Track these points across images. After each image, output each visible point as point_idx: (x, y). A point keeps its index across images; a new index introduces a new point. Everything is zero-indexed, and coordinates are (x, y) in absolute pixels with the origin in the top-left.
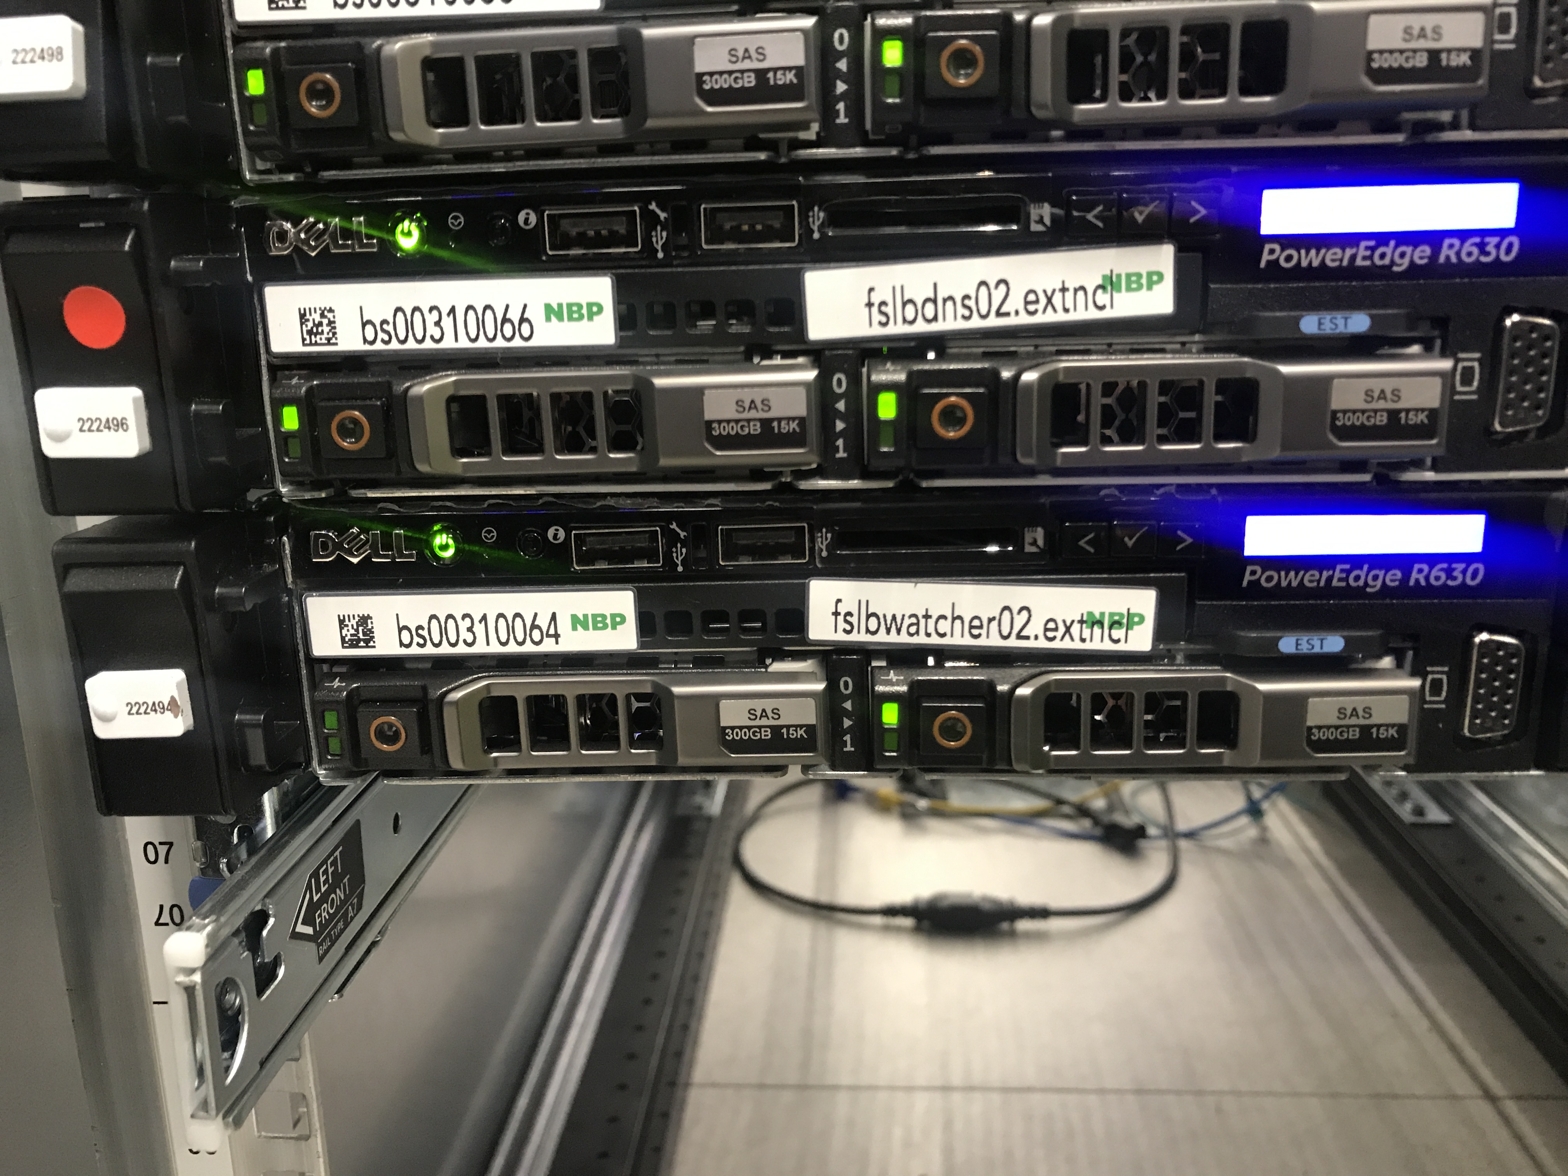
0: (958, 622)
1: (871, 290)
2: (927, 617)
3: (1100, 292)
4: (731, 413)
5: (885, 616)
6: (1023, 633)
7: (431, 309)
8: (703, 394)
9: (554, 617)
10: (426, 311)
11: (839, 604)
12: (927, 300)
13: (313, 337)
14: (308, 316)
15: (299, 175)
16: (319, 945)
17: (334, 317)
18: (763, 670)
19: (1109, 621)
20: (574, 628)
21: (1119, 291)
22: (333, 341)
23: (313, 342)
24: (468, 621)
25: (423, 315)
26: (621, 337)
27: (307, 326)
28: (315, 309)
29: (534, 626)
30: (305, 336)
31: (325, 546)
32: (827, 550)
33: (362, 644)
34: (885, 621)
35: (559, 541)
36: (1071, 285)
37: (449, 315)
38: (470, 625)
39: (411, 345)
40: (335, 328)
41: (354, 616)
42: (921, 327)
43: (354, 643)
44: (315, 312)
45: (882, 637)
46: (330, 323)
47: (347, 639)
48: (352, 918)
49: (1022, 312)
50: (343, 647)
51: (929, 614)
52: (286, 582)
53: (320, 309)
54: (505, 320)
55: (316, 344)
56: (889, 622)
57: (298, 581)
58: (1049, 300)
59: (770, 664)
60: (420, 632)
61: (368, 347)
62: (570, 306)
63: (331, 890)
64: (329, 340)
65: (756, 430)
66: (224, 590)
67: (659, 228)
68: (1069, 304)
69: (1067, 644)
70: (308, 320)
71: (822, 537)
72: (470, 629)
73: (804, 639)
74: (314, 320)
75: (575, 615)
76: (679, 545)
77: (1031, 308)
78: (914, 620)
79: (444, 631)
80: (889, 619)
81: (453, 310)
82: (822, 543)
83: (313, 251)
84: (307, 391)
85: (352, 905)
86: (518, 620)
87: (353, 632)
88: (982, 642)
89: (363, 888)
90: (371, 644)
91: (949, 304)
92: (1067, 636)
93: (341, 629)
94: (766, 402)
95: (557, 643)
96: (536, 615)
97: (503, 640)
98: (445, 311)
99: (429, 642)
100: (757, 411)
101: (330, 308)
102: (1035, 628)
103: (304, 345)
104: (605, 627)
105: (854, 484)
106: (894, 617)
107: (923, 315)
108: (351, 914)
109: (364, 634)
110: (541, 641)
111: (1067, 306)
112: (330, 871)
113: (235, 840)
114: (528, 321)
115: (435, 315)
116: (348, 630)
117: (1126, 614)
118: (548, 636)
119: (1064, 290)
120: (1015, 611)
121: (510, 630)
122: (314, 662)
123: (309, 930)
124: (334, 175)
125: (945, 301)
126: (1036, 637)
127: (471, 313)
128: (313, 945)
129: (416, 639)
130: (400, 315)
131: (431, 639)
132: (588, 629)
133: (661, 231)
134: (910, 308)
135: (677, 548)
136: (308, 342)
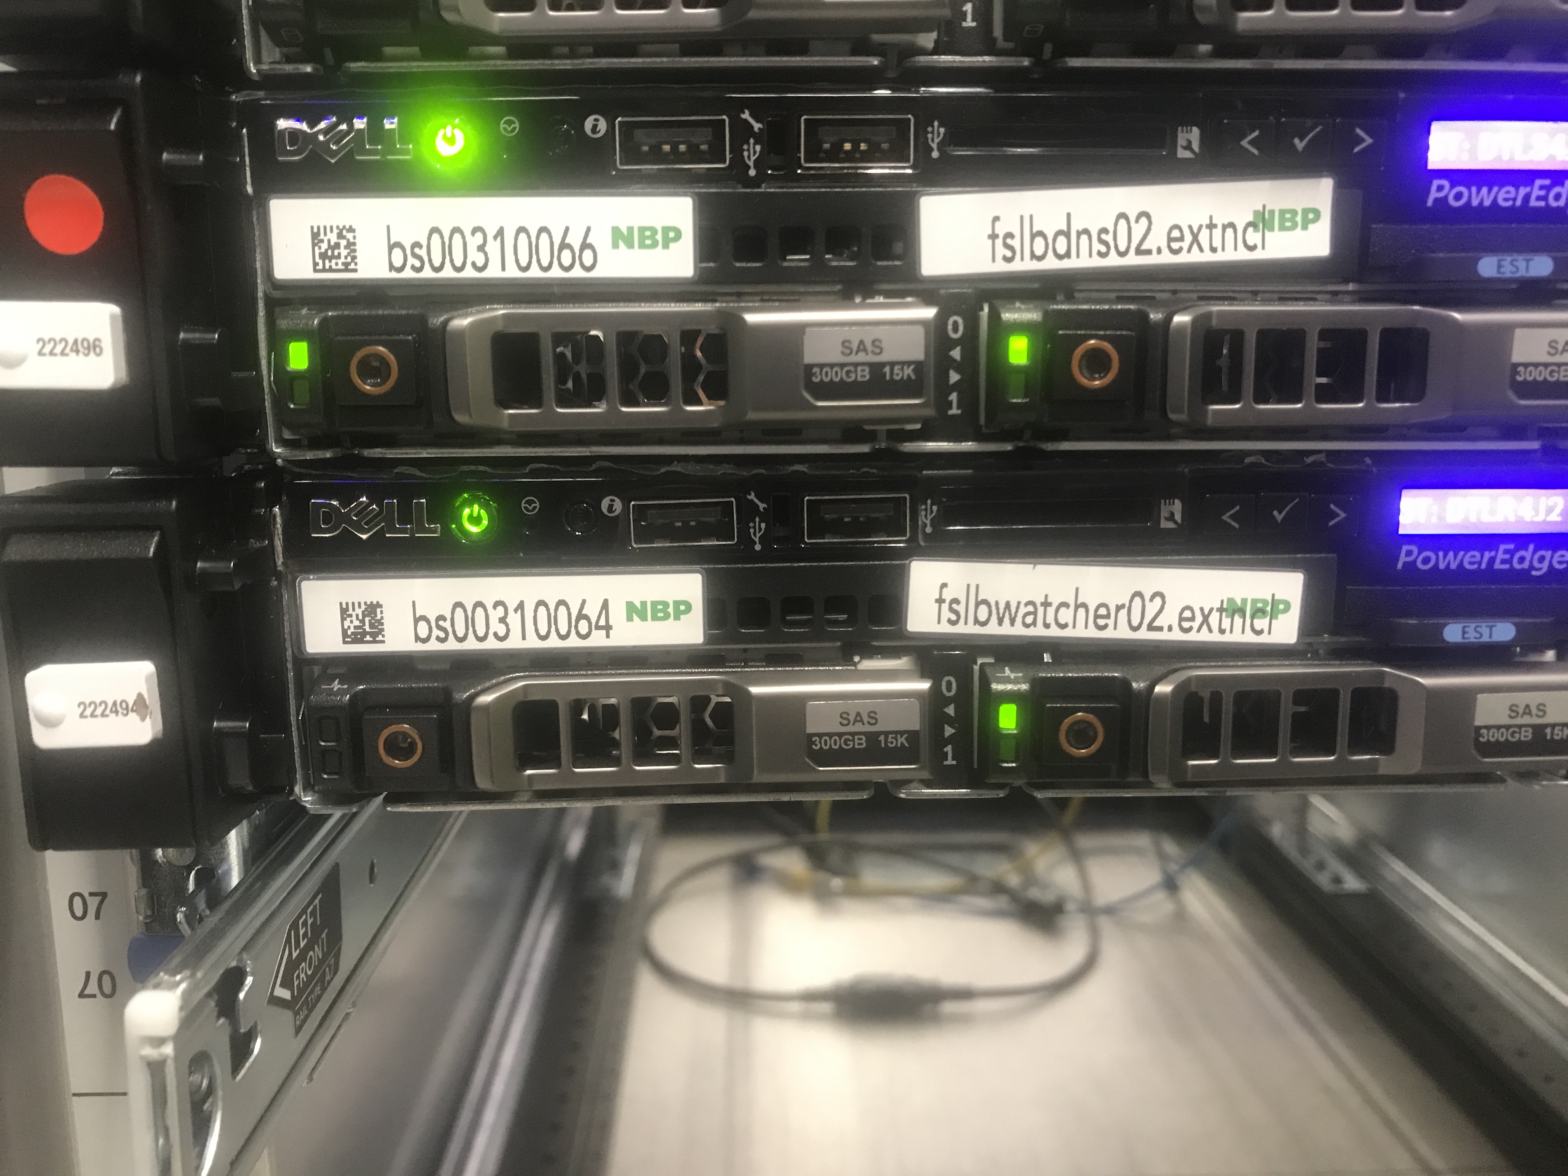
0: (1081, 612)
1: (996, 219)
2: (1046, 604)
3: (1250, 229)
4: (836, 356)
5: (997, 603)
6: (1155, 624)
7: (475, 231)
8: (804, 333)
9: (605, 605)
10: (468, 234)
11: (945, 590)
12: (1059, 233)
13: (327, 261)
14: (322, 236)
15: (318, 66)
16: (296, 1013)
17: (354, 237)
18: (853, 668)
19: (1251, 609)
20: (630, 619)
21: (1272, 229)
22: (352, 266)
23: (327, 267)
24: (500, 610)
25: (463, 237)
26: (701, 268)
27: (320, 248)
28: (331, 228)
29: (581, 616)
30: (317, 259)
31: (327, 519)
32: (931, 525)
33: (368, 638)
34: (998, 609)
35: (616, 513)
36: (1219, 221)
37: (495, 238)
38: (502, 614)
39: (448, 273)
40: (355, 251)
41: (359, 604)
42: (1051, 264)
43: (358, 637)
44: (332, 231)
45: (993, 629)
46: (350, 245)
47: (349, 633)
48: (329, 982)
49: (1165, 250)
50: (345, 642)
51: (1049, 600)
52: (275, 562)
53: (338, 227)
54: (564, 246)
55: (331, 270)
56: (1001, 611)
57: (289, 562)
58: (1195, 237)
59: (859, 662)
60: (441, 623)
61: (394, 275)
62: (642, 230)
63: (309, 947)
64: (346, 265)
65: (865, 376)
66: (207, 565)
67: (752, 141)
68: (1217, 243)
69: (1204, 636)
70: (322, 241)
71: (926, 510)
72: (502, 620)
73: (901, 633)
74: (329, 241)
75: (632, 602)
76: (757, 519)
77: (1175, 245)
78: (1030, 608)
79: (469, 622)
80: (1002, 606)
81: (500, 233)
82: (926, 516)
83: (332, 158)
84: (321, 323)
85: (329, 966)
86: (562, 608)
87: (357, 623)
88: (1109, 634)
89: (341, 946)
90: (380, 638)
91: (1084, 238)
92: (1205, 627)
93: (343, 620)
94: (877, 343)
95: (608, 636)
96: (584, 602)
97: (543, 632)
98: (491, 233)
99: (451, 636)
100: (867, 354)
101: (351, 227)
102: (1170, 617)
103: (315, 271)
104: (667, 617)
105: (968, 446)
106: (1008, 605)
107: (1054, 250)
108: (328, 978)
109: (372, 626)
110: (588, 635)
111: (1214, 245)
112: (310, 922)
113: (191, 886)
114: (591, 247)
115: (479, 238)
116: (352, 622)
117: (1270, 601)
118: (598, 627)
119: (1211, 226)
120: (1147, 598)
121: (552, 620)
122: (305, 662)
123: (285, 994)
124: (363, 67)
125: (1079, 234)
126: (1170, 628)
127: (523, 236)
128: (288, 1014)
129: (436, 632)
130: (436, 237)
131: (454, 632)
132: (646, 620)
133: (755, 144)
134: (1039, 242)
135: (755, 523)
136: (320, 267)
